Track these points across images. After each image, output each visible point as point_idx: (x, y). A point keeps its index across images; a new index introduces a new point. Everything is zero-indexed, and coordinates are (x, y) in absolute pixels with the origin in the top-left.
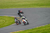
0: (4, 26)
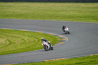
0: (35, 49)
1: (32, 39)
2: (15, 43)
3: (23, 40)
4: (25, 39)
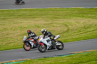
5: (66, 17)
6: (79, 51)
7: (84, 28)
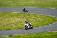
1: (41, 19)
2: (31, 21)
3: (36, 20)
4: (37, 19)
5: (9, 17)
6: (15, 34)
7: (18, 23)
